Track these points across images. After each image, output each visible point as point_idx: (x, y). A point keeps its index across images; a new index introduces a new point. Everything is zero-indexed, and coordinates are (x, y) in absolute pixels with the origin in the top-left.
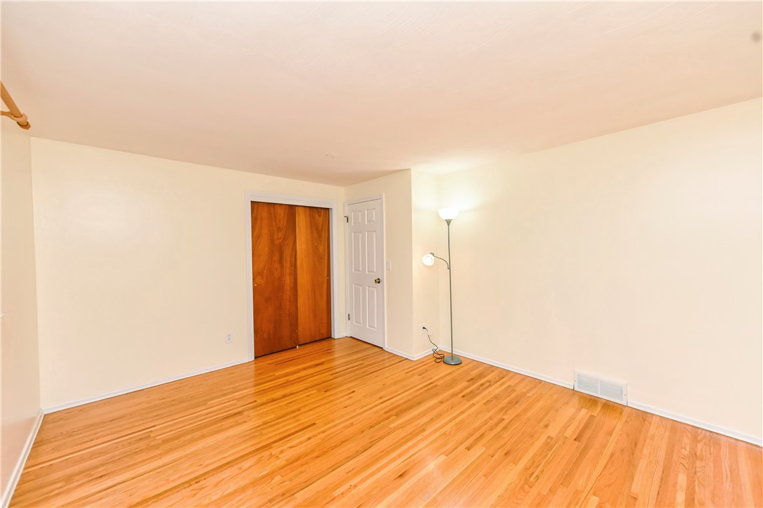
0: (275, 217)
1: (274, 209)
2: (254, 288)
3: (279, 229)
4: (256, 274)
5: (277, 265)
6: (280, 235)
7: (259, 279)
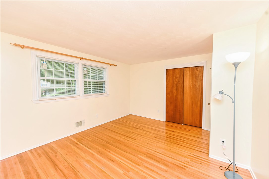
0: (175, 73)
1: (175, 70)
2: (167, 98)
3: (176, 78)
4: (167, 94)
5: (175, 91)
6: (177, 80)
7: (168, 95)
